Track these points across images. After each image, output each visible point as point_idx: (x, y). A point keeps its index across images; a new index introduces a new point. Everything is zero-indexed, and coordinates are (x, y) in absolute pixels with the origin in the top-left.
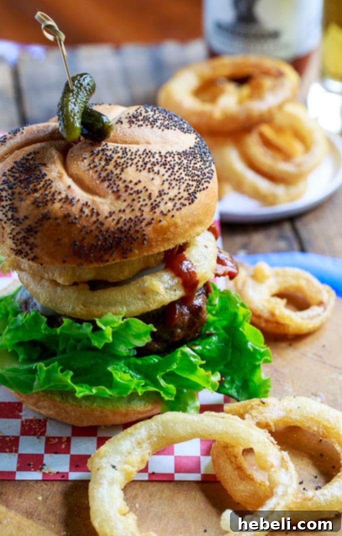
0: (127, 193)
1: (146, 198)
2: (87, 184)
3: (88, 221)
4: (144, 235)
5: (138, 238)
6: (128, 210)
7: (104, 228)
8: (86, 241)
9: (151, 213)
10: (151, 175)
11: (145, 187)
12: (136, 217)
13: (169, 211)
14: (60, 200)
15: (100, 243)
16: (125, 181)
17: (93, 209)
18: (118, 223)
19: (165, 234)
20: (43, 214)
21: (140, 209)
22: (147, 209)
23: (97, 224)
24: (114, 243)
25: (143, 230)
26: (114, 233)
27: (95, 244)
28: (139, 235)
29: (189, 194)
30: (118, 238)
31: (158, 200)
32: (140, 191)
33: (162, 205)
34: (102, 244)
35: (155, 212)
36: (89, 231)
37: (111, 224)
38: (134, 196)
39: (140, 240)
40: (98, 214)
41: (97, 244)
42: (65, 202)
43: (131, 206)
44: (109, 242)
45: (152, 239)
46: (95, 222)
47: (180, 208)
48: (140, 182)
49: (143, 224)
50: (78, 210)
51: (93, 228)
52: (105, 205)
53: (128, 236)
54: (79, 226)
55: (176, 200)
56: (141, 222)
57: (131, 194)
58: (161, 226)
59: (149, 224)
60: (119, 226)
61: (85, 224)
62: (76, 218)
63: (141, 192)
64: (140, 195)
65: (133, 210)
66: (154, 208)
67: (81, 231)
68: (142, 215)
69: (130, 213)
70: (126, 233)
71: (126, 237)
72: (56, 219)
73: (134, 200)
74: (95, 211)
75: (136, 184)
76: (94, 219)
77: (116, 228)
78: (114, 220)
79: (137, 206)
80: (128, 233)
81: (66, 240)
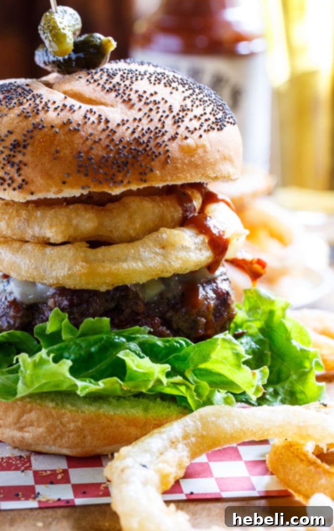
0: (142, 103)
1: (167, 109)
2: (87, 96)
3: (95, 129)
4: (168, 151)
5: (160, 154)
6: (145, 121)
7: (116, 137)
8: (94, 152)
9: (175, 127)
10: (169, 89)
11: (163, 99)
12: (157, 128)
13: (195, 129)
14: (56, 109)
15: (111, 155)
16: (137, 92)
17: (100, 116)
18: (133, 132)
19: (192, 156)
20: (34, 124)
21: (160, 120)
22: (169, 122)
23: (107, 132)
24: (130, 156)
25: (166, 145)
26: (129, 143)
27: (105, 156)
28: (161, 150)
29: (216, 119)
30: (135, 149)
31: (181, 114)
32: (157, 102)
33: (186, 119)
34: (114, 158)
35: (179, 126)
36: (97, 140)
37: (124, 133)
38: (151, 106)
39: (162, 157)
40: (107, 121)
41: (109, 157)
42: (62, 110)
43: (149, 116)
44: (124, 155)
45: (177, 159)
46: (104, 130)
47: (209, 130)
48: (156, 93)
49: (166, 138)
50: (81, 118)
51: (103, 136)
52: (115, 113)
53: (148, 149)
54: (83, 133)
55: (203, 120)
56: (163, 135)
57: (146, 104)
58: (188, 146)
59: (173, 138)
60: (136, 135)
61: (90, 131)
62: (79, 125)
63: (159, 103)
64: (159, 105)
65: (151, 120)
66: (177, 121)
67: (87, 139)
68: (163, 127)
69: (147, 124)
70: (144, 145)
71: (145, 150)
72: (52, 127)
73: (151, 110)
74: (103, 117)
75: (152, 95)
76: (102, 126)
77: (131, 139)
78: (128, 128)
79: (155, 117)
80: (148, 146)
81: (66, 152)
